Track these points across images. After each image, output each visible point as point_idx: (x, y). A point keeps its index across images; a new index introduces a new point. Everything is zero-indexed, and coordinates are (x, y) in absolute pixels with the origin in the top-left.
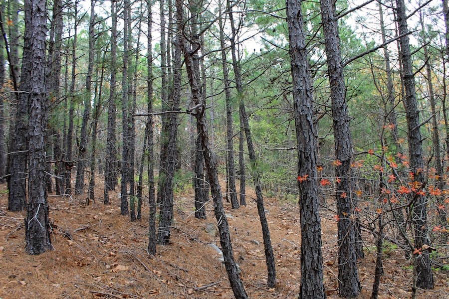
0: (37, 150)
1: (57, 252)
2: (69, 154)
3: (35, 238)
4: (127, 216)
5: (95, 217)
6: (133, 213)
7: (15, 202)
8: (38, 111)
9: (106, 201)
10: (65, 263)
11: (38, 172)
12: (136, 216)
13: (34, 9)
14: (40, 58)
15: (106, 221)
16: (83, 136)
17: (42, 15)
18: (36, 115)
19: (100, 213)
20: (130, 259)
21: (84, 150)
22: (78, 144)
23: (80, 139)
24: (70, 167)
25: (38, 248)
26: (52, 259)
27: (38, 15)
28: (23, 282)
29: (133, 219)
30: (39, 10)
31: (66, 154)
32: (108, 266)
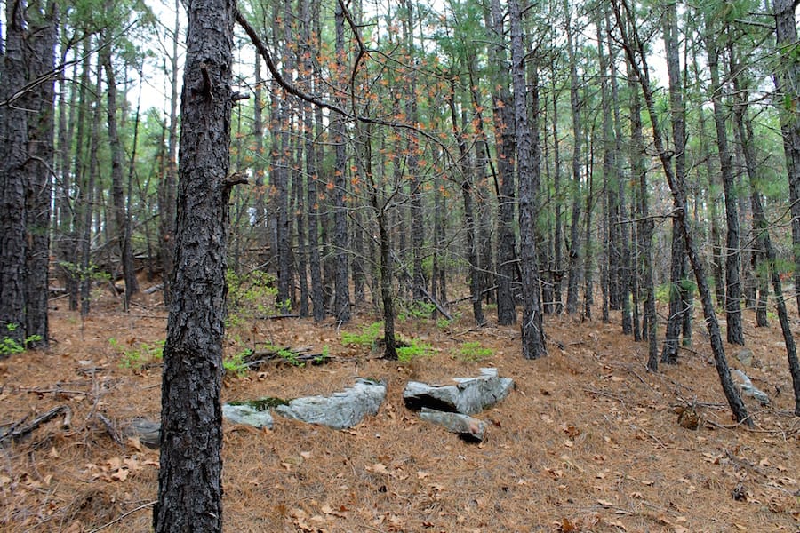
0: (530, 259)
1: (551, 358)
2: (558, 261)
3: (531, 344)
4: (630, 336)
5: (591, 335)
6: (636, 332)
7: (504, 315)
8: (528, 221)
9: (605, 319)
10: (560, 368)
11: (531, 280)
12: (641, 334)
13: (517, 119)
14: (526, 167)
15: (603, 339)
16: (574, 237)
17: (525, 124)
18: (527, 225)
19: (597, 332)
20: (626, 372)
21: (576, 256)
22: (567, 246)
23: (569, 240)
24: (560, 277)
25: (534, 354)
26: (547, 364)
27: (521, 125)
28: (524, 378)
29: (637, 339)
30: (522, 119)
31: (554, 261)
32: (602, 377)
